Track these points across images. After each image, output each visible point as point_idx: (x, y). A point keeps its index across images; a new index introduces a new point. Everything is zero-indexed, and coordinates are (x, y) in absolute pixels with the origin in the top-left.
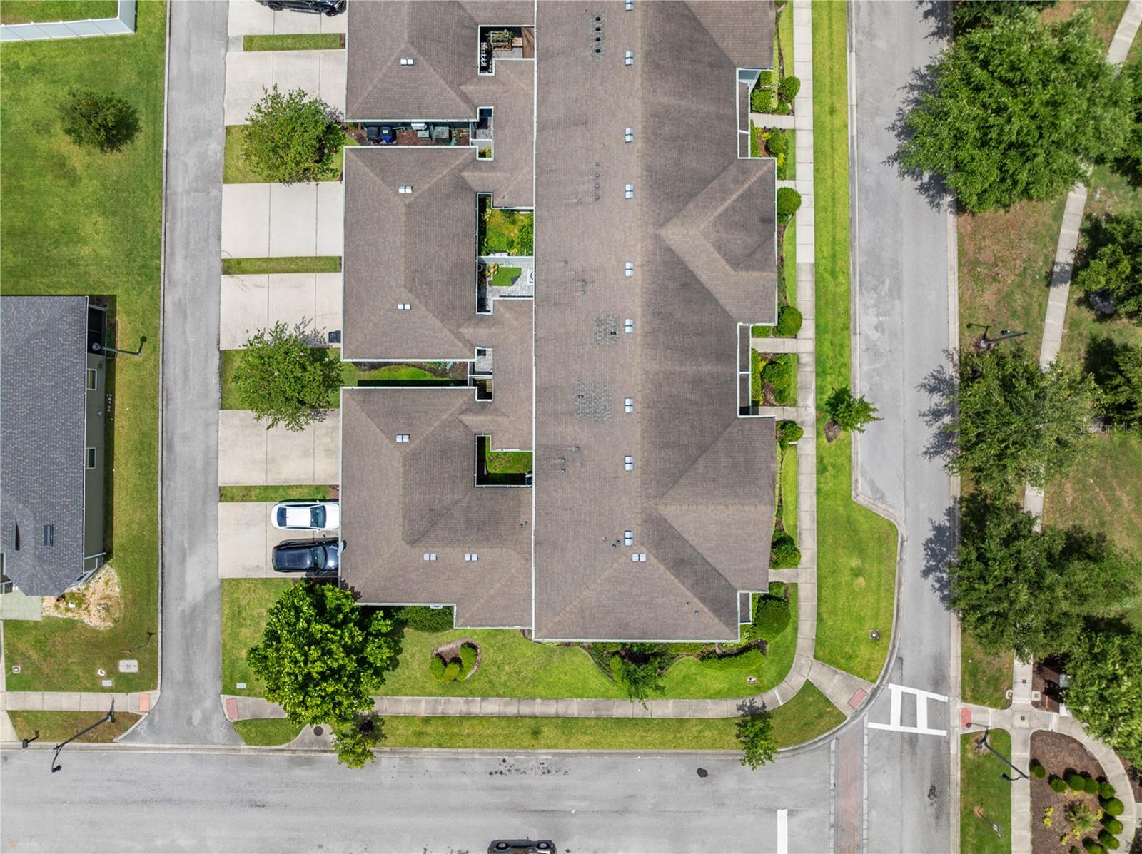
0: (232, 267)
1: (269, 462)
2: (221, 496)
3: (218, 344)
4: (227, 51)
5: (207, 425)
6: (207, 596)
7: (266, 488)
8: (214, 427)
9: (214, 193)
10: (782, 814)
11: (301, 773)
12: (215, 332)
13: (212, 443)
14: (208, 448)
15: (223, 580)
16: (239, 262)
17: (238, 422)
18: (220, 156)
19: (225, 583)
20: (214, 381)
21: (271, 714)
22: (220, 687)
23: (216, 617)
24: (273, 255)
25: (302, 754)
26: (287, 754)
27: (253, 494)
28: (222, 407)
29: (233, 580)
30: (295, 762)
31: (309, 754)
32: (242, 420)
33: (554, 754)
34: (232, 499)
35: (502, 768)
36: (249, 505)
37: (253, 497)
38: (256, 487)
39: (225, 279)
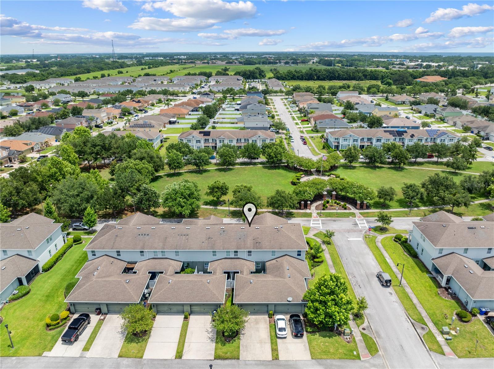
0: (179, 355)
1: (261, 342)
2: (276, 359)
3: (211, 360)
4: (85, 357)
5: (246, 364)
6: (320, 364)
7: (272, 343)
8: (247, 362)
9: (145, 362)
10: (348, 239)
11: (383, 335)
12: (206, 362)
13: (254, 362)
14: (256, 364)
15: (312, 358)
16: (177, 352)
17: (245, 353)
18: (130, 360)
19: (313, 358)
20: (227, 362)
21: (363, 343)
22: (358, 361)
23: (328, 361)
24: (178, 341)
25: (375, 335)
26: (377, 339)
27: (274, 347)
28: (239, 359)
29: (311, 354)
30: (379, 336)
31: (374, 333)
32: (244, 352)
33: (349, 275)
34: (277, 355)
35: (358, 285)
36: (279, 349)
37: (276, 347)
38: (272, 347)
39: (184, 358)
